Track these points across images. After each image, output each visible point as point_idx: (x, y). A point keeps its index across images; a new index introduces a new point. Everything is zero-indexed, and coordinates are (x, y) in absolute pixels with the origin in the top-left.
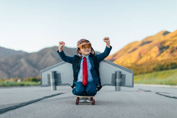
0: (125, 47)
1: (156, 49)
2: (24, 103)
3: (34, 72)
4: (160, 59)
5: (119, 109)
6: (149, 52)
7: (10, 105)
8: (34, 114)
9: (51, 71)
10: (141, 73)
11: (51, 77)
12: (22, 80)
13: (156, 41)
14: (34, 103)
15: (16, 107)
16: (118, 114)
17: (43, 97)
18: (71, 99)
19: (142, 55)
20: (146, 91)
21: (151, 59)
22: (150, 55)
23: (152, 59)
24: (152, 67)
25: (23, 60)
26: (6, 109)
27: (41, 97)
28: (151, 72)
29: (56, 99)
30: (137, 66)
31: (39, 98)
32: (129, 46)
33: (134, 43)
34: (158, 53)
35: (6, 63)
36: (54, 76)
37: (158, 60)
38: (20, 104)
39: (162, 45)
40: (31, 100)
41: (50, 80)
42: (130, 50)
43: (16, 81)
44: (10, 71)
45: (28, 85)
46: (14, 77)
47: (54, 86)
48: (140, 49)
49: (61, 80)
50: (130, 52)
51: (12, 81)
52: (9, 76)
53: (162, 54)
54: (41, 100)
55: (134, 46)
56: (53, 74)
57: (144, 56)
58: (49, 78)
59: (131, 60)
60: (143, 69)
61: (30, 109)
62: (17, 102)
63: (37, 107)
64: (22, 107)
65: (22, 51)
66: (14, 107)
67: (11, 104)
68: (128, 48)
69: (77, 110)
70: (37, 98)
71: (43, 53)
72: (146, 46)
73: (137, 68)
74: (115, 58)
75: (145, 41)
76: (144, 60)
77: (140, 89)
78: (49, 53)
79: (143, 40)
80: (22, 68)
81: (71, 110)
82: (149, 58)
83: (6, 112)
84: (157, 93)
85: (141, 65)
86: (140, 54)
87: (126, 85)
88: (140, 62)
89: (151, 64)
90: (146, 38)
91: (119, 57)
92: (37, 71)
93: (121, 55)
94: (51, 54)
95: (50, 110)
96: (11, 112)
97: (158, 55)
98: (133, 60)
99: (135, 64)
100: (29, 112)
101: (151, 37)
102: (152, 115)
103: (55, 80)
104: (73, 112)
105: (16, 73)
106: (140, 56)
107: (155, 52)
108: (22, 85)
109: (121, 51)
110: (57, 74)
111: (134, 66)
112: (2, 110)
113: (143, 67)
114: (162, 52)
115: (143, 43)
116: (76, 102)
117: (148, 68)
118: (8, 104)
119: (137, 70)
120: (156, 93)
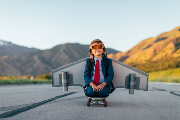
0: (139, 44)
1: (172, 45)
2: (36, 104)
3: (47, 69)
4: (175, 55)
5: (131, 111)
6: (165, 49)
7: (22, 106)
8: (45, 116)
9: (63, 71)
10: (156, 70)
11: (63, 78)
12: (35, 77)
13: (172, 37)
14: (46, 103)
15: (28, 108)
16: (130, 117)
17: (55, 97)
18: (83, 99)
19: (157, 52)
20: (160, 90)
21: (166, 55)
22: (165, 52)
23: (168, 56)
24: (167, 64)
25: (36, 58)
26: (18, 110)
27: (53, 97)
28: (166, 69)
29: (68, 99)
30: (152, 63)
31: (52, 98)
32: (144, 42)
33: (149, 39)
34: (173, 49)
35: (19, 61)
36: (65, 77)
37: (173, 57)
38: (32, 105)
39: (178, 41)
40: (43, 101)
41: (62, 80)
42: (145, 47)
43: (29, 78)
44: (23, 68)
45: (41, 83)
46: (27, 74)
47: (66, 87)
48: (155, 45)
49: (73, 81)
50: (144, 49)
51: (25, 78)
52: (23, 73)
53: (178, 51)
54: (53, 100)
55: (149, 43)
56: (65, 75)
57: (159, 53)
58: (61, 78)
59: (145, 57)
60: (158, 66)
61: (42, 111)
62: (29, 103)
63: (49, 108)
64: (34, 109)
65: (35, 48)
66: (26, 108)
67: (24, 105)
68: (143, 45)
69: (89, 112)
70: (50, 98)
71: (56, 50)
72: (161, 43)
73: (152, 65)
74: (129, 55)
75: (160, 37)
76: (159, 56)
77: (154, 88)
78: (61, 50)
79: (158, 36)
80: (35, 66)
81: (82, 111)
82: (164, 54)
83: (18, 113)
84: (172, 93)
85: (156, 62)
86: (155, 51)
87: (140, 88)
88: (155, 59)
89: (166, 61)
90: (161, 35)
91: (133, 54)
92: (50, 68)
93: (135, 52)
94: (64, 51)
95: (61, 112)
96: (23, 114)
97: (174, 52)
98: (148, 57)
99: (149, 61)
100: (41, 114)
101: (166, 33)
102: (165, 118)
103: (67, 81)
104: (85, 114)
105: (29, 70)
106: (155, 53)
107: (171, 48)
108: (35, 83)
109: (135, 47)
110: (69, 75)
111: (148, 63)
112: (15, 112)
113: (158, 64)
114: (178, 49)
115: (159, 40)
116: (88, 103)
117: (163, 65)
118: (20, 104)
119: (152, 67)
120: (170, 93)
